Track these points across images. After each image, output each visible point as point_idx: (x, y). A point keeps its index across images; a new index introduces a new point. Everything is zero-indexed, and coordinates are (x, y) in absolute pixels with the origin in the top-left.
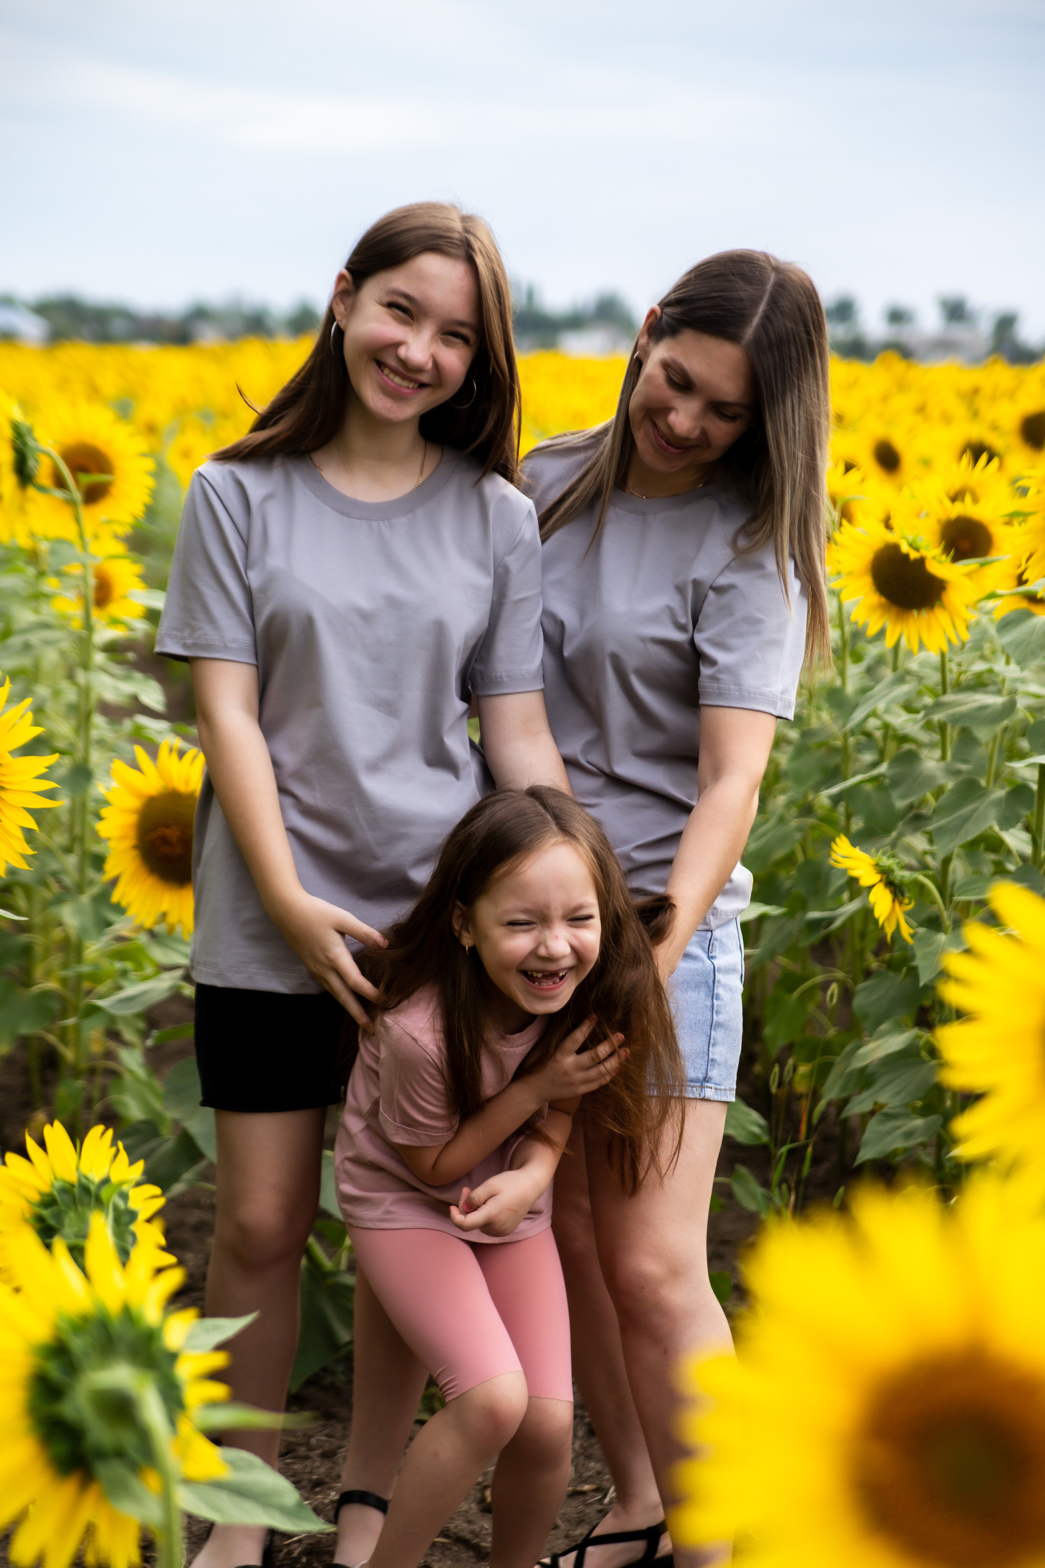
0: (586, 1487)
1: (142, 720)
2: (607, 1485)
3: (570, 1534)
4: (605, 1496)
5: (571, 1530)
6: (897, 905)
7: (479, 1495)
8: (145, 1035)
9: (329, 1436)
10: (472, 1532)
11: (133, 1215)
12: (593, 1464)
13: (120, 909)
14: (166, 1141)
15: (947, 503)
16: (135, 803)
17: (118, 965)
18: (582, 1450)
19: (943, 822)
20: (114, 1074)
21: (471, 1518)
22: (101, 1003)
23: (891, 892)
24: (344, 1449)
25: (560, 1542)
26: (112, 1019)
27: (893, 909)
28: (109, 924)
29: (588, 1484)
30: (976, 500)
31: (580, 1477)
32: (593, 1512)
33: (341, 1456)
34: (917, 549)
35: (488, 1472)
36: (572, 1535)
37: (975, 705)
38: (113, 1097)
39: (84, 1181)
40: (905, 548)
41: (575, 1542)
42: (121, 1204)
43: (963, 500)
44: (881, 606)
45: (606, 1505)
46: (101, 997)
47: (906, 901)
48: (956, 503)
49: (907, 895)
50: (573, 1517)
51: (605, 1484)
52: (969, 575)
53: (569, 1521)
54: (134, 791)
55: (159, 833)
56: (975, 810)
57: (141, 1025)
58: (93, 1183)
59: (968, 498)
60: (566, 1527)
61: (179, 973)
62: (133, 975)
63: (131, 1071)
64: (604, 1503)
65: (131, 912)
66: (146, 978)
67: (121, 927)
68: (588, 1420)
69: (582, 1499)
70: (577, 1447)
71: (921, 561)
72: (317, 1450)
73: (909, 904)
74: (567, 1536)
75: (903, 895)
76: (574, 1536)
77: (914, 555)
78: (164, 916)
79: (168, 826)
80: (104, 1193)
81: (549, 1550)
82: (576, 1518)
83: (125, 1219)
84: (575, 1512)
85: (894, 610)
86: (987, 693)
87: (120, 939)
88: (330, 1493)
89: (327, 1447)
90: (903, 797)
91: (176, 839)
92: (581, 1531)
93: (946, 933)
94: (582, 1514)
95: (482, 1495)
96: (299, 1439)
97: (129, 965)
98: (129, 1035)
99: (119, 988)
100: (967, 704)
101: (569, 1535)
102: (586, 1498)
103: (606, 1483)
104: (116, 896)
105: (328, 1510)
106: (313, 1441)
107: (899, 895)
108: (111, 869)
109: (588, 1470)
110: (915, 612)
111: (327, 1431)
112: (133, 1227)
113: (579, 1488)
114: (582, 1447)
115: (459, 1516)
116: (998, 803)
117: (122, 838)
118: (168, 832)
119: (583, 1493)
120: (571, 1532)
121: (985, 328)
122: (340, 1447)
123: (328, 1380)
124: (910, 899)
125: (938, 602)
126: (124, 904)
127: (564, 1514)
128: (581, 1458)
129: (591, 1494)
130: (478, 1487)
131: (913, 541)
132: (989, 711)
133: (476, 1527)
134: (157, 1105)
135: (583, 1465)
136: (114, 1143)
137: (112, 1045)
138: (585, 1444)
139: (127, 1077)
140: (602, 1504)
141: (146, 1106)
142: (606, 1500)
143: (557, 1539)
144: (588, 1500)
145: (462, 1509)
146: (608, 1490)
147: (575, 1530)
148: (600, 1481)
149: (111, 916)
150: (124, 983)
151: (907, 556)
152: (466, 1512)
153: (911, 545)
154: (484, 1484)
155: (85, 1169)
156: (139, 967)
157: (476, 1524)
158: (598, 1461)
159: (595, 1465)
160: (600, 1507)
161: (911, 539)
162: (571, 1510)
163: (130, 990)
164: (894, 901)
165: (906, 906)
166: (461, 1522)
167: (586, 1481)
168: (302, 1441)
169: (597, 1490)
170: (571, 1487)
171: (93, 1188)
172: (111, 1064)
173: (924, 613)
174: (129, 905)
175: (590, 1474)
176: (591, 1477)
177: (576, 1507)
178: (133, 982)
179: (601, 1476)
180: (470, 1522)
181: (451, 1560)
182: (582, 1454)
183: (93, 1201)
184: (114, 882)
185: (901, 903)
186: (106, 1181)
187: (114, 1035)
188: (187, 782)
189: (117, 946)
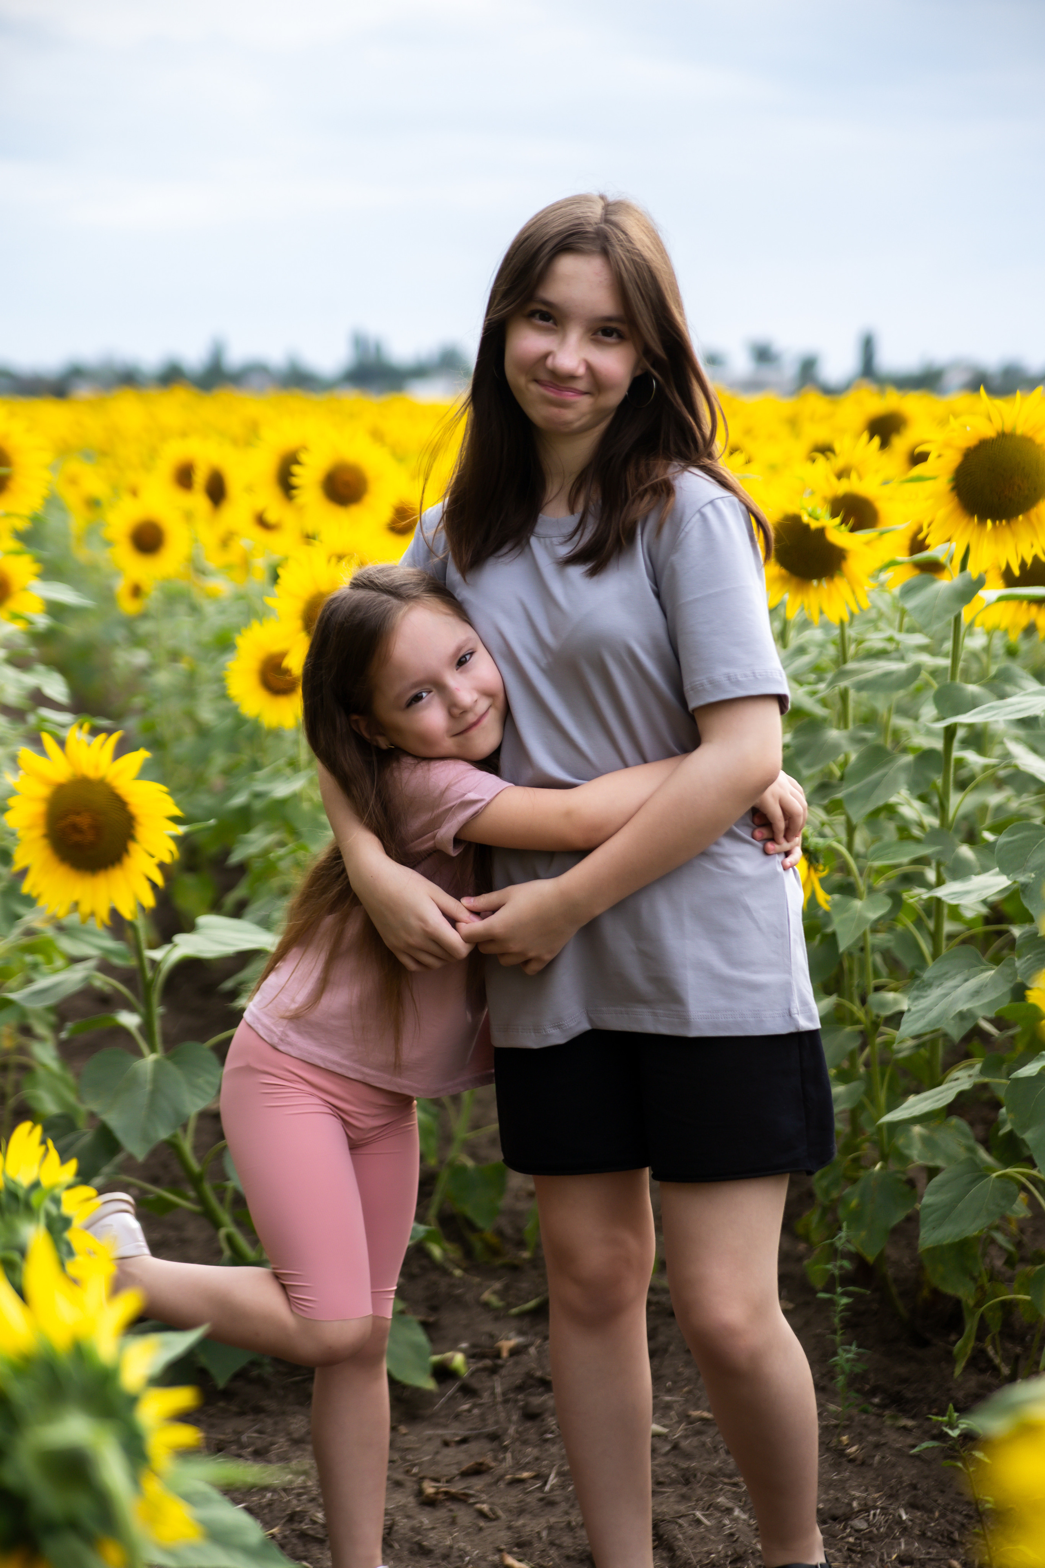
0: (525, 1475)
1: (46, 712)
2: (546, 1472)
3: (513, 1525)
4: (545, 1483)
5: (513, 1521)
6: (812, 872)
7: (416, 1487)
8: (57, 1028)
9: (260, 1432)
10: (413, 1529)
11: (66, 1222)
12: (530, 1450)
13: (30, 901)
14: (84, 1134)
15: (834, 480)
16: (44, 791)
17: (29, 959)
18: (518, 1436)
19: (853, 788)
20: (26, 1069)
21: (410, 1514)
22: (13, 996)
23: (806, 859)
24: (275, 1446)
25: (503, 1534)
26: (23, 1013)
27: (809, 876)
28: (18, 917)
29: (527, 1471)
30: (860, 477)
31: (518, 1463)
32: (534, 1500)
33: (274, 1453)
34: (817, 519)
35: (423, 1462)
36: (514, 1526)
37: (879, 671)
38: (27, 1092)
39: (12, 1186)
40: (806, 519)
41: (518, 1534)
42: (53, 1210)
43: (848, 477)
44: (782, 578)
45: (547, 1493)
46: (11, 991)
47: (821, 868)
48: (842, 479)
49: (822, 861)
50: (513, 1507)
51: (544, 1471)
52: (868, 543)
53: (510, 1511)
54: (42, 779)
55: (69, 820)
56: (885, 775)
57: (52, 1018)
58: (21, 1187)
59: (854, 476)
60: (507, 1517)
61: (91, 964)
62: (45, 968)
63: (44, 1065)
64: (545, 1491)
65: (41, 903)
66: (56, 971)
67: (32, 919)
68: (521, 1403)
69: (521, 1487)
70: (512, 1432)
71: (821, 531)
72: (249, 1448)
73: (824, 870)
74: (509, 1528)
75: (818, 861)
76: (517, 1527)
77: (814, 525)
78: (76, 906)
79: (78, 813)
80: (35, 1199)
81: (492, 1543)
82: (517, 1507)
83: (58, 1226)
84: (516, 1501)
85: (795, 580)
86: (890, 659)
87: (30, 932)
88: (266, 1494)
89: (259, 1444)
90: (809, 766)
91: (86, 826)
92: (523, 1522)
93: (860, 898)
94: (523, 1504)
95: (418, 1487)
96: (228, 1436)
97: (39, 958)
98: (40, 1029)
99: (29, 981)
100: (871, 670)
101: (511, 1526)
102: (526, 1486)
103: (544, 1469)
104: (26, 888)
105: (265, 1514)
106: (244, 1438)
107: (814, 862)
108: (20, 859)
109: (527, 1456)
110: (815, 582)
111: (256, 1427)
112: (69, 1235)
113: (518, 1476)
114: (517, 1432)
115: (397, 1511)
116: (907, 768)
117: (30, 828)
118: (78, 819)
119: (522, 1481)
120: (513, 1523)
121: (789, 370)
122: (273, 1444)
123: (255, 1373)
124: (825, 865)
125: (838, 572)
126: (34, 894)
127: (505, 1504)
128: (518, 1444)
129: (531, 1481)
130: (414, 1479)
131: (813, 511)
132: (894, 677)
133: (415, 1523)
134: (71, 1098)
135: (520, 1451)
136: (43, 1142)
137: (23, 1040)
138: (520, 1429)
139: (40, 1072)
140: (542, 1492)
141: (60, 1100)
142: (547, 1488)
143: (499, 1531)
144: (527, 1489)
145: (400, 1504)
146: (548, 1476)
147: (517, 1520)
148: (538, 1468)
149: (20, 909)
150: (35, 976)
151: (807, 526)
152: (405, 1506)
153: (810, 516)
154: (421, 1475)
155: (11, 1172)
156: (50, 961)
157: (415, 1519)
158: (535, 1446)
159: (532, 1451)
160: (541, 1495)
161: (810, 509)
162: (512, 1499)
163: (42, 983)
164: (809, 868)
165: (820, 873)
166: (400, 1517)
167: (524, 1468)
168: (232, 1439)
169: (536, 1477)
170: (510, 1474)
171: (21, 1193)
172: (23, 1059)
173: (824, 583)
174: (39, 896)
175: (527, 1460)
176: (528, 1463)
177: (516, 1496)
178: (45, 975)
179: (539, 1462)
180: (409, 1517)
181: (393, 1559)
182: (518, 1439)
183: (22, 1207)
184: (23, 873)
185: (816, 870)
186: (36, 1185)
187: (26, 1031)
188: (97, 768)
189: (25, 940)
